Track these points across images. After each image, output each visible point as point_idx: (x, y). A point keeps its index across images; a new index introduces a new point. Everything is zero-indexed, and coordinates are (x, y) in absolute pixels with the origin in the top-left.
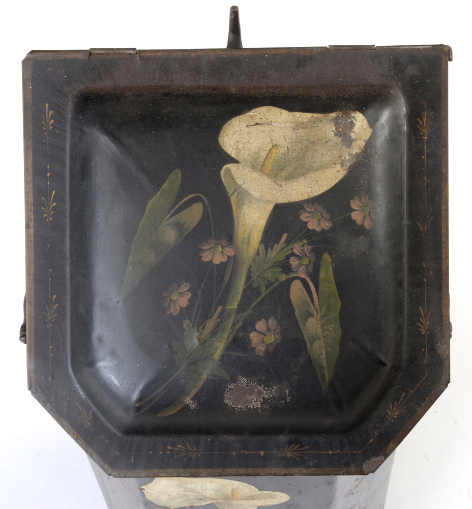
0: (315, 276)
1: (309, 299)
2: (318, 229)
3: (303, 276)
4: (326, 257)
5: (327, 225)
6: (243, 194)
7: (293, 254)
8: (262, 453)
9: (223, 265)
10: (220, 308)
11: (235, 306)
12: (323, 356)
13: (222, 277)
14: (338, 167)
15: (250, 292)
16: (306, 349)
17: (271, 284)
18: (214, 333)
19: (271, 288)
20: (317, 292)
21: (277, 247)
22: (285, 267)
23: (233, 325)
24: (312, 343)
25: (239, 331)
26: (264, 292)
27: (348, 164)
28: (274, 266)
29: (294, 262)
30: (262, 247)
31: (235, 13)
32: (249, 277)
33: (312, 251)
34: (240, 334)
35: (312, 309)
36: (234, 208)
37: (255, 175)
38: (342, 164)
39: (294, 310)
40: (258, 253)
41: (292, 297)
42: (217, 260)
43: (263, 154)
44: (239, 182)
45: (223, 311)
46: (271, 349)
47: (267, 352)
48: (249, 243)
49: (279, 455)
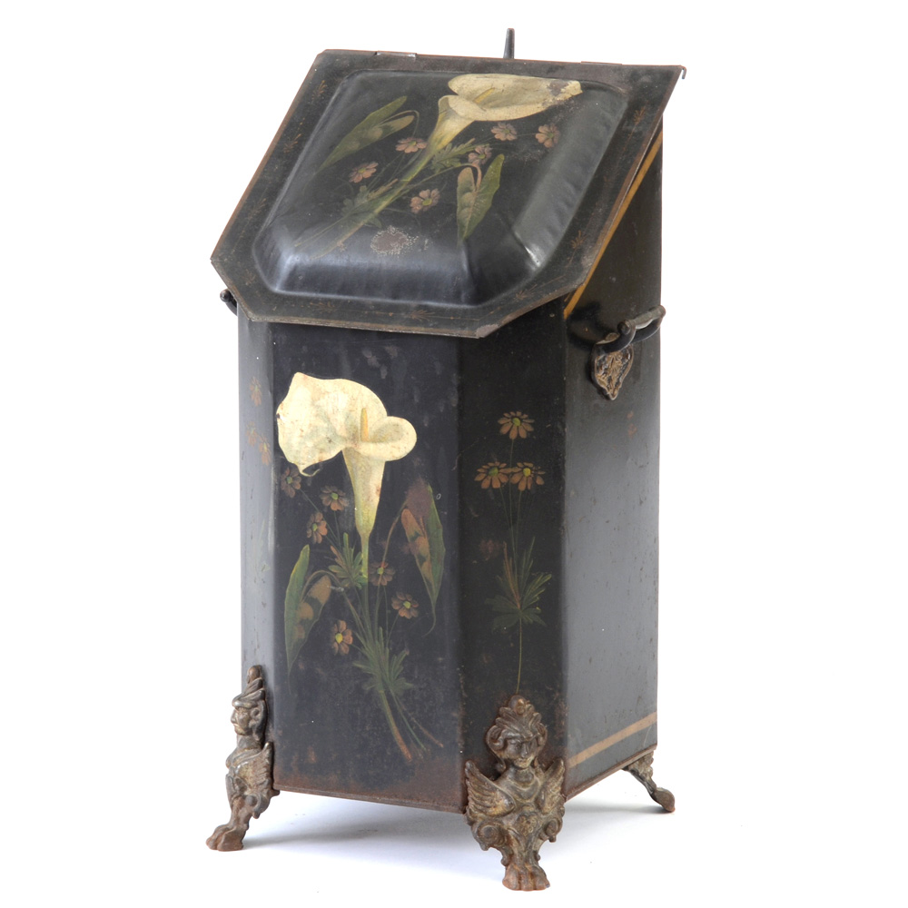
0: (484, 168)
1: (473, 181)
2: (503, 139)
3: (475, 166)
4: (502, 157)
5: (511, 138)
6: (450, 113)
7: (474, 152)
8: (391, 314)
9: (412, 154)
10: (396, 180)
11: (409, 179)
12: (468, 219)
13: (407, 161)
14: (540, 105)
15: (427, 171)
16: (455, 212)
17: (446, 168)
18: (383, 195)
19: (445, 171)
20: (483, 177)
21: (462, 146)
22: (464, 159)
23: (402, 191)
24: (463, 208)
25: (404, 195)
26: (437, 172)
27: (549, 105)
28: (454, 157)
29: (471, 156)
30: (451, 145)
31: (511, 34)
32: (430, 163)
33: (491, 151)
34: (404, 198)
35: (473, 187)
36: (439, 120)
37: (468, 103)
38: (543, 104)
39: (457, 186)
40: (445, 148)
41: (459, 178)
42: (408, 151)
43: (481, 92)
44: (451, 106)
45: (397, 182)
46: (426, 209)
47: (421, 211)
48: (440, 141)
49: (406, 317)
